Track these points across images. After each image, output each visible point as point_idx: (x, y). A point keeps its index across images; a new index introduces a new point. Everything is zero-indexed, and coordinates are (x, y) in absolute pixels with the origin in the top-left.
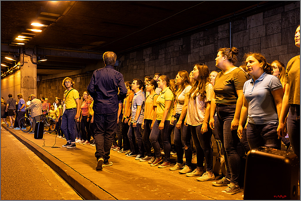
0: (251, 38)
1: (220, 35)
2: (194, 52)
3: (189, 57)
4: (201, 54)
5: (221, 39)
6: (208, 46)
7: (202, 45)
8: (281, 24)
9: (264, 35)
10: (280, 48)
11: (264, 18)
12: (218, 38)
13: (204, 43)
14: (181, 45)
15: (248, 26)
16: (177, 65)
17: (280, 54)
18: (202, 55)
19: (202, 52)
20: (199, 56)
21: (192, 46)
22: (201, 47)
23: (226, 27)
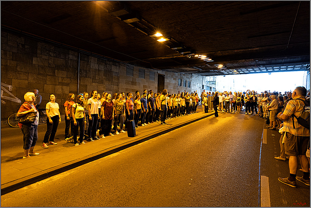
0: (91, 67)
1: (71, 56)
2: (42, 57)
3: (34, 59)
4: (50, 62)
5: (71, 59)
6: (59, 59)
7: (53, 55)
8: (105, 67)
9: (97, 69)
10: (104, 77)
11: (98, 61)
12: (68, 58)
13: (55, 55)
14: (22, 44)
15: (90, 61)
16: (12, 60)
17: (104, 79)
18: (52, 63)
19: (52, 61)
20: (49, 63)
21: (39, 52)
22: (51, 56)
23: (75, 54)
